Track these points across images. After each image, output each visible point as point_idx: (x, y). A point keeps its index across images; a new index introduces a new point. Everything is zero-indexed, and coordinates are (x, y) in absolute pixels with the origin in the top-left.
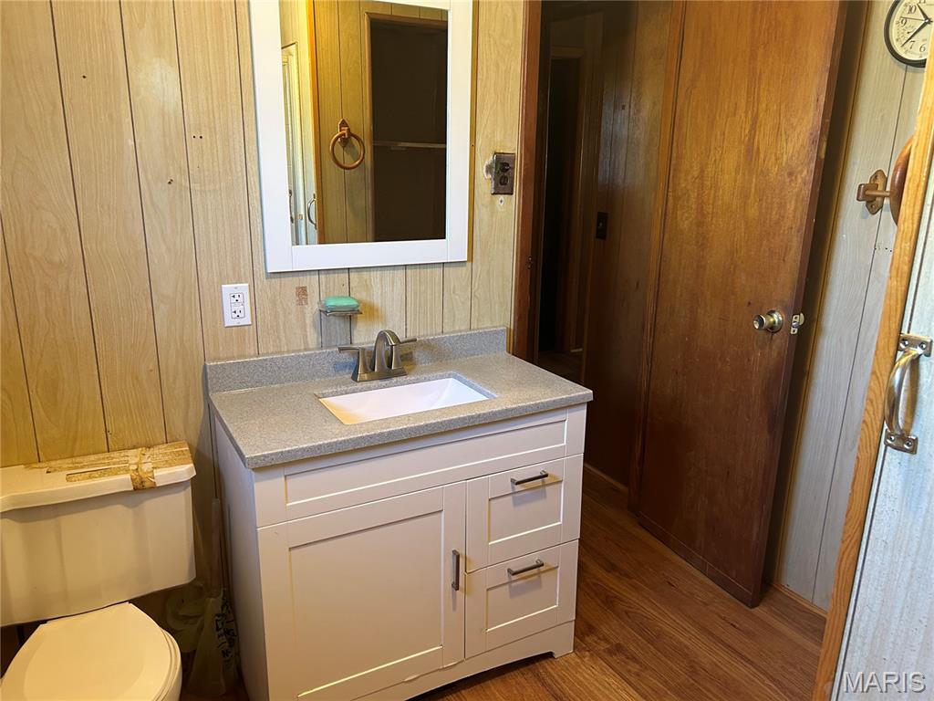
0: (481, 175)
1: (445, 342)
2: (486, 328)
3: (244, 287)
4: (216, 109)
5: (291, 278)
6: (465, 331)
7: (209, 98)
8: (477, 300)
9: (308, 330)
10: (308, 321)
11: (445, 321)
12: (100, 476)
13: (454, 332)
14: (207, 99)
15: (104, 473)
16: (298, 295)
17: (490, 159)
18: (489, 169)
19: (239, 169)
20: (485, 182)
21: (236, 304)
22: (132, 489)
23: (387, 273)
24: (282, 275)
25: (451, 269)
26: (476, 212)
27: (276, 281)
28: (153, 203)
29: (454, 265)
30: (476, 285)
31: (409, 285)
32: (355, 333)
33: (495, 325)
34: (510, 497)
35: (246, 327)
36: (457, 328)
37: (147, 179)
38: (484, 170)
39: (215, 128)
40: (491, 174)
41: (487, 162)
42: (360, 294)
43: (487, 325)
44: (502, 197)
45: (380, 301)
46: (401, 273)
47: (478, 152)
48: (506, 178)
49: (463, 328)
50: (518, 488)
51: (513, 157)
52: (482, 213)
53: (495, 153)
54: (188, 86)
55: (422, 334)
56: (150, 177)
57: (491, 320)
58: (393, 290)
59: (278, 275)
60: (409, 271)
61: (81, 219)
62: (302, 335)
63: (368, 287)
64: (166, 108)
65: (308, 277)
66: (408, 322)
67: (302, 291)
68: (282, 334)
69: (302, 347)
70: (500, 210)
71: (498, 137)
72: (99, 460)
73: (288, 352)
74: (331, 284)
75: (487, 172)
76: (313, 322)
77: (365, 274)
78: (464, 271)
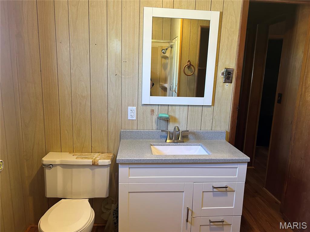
0: (219, 76)
1: (201, 133)
2: (218, 130)
3: (135, 108)
4: (131, 53)
5: (149, 106)
6: (209, 130)
7: (129, 50)
8: (215, 120)
9: (153, 123)
10: (154, 121)
11: (202, 126)
12: (84, 159)
13: (205, 130)
14: (129, 51)
15: (86, 158)
16: (151, 112)
17: (224, 70)
18: (223, 74)
19: (136, 71)
20: (221, 78)
21: (132, 113)
22: (92, 164)
23: (182, 107)
24: (147, 105)
25: (205, 108)
26: (217, 88)
27: (145, 107)
28: (111, 81)
29: (207, 106)
30: (215, 114)
31: (189, 112)
32: (169, 126)
33: (222, 129)
34: (212, 193)
35: (134, 121)
36: (206, 129)
37: (110, 74)
38: (221, 74)
39: (130, 59)
40: (223, 75)
41: (222, 72)
42: (171, 114)
43: (218, 129)
44: (227, 84)
45: (178, 117)
46: (186, 108)
47: (219, 68)
48: (229, 77)
49: (209, 129)
50: (215, 190)
51: (233, 70)
52: (219, 89)
53: (226, 68)
54: (124, 47)
55: (193, 129)
56: (110, 73)
57: (220, 127)
58: (183, 113)
59: (145, 105)
60: (189, 107)
61: (91, 84)
62: (151, 125)
63: (174, 112)
64: (117, 53)
65: (155, 107)
66: (188, 125)
67: (153, 111)
68: (145, 124)
69: (151, 129)
70: (226, 88)
71: (227, 63)
72: (88, 154)
73: (146, 130)
74: (162, 109)
75: (222, 75)
76: (155, 121)
77: (174, 107)
78: (210, 109)
